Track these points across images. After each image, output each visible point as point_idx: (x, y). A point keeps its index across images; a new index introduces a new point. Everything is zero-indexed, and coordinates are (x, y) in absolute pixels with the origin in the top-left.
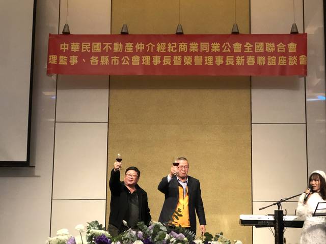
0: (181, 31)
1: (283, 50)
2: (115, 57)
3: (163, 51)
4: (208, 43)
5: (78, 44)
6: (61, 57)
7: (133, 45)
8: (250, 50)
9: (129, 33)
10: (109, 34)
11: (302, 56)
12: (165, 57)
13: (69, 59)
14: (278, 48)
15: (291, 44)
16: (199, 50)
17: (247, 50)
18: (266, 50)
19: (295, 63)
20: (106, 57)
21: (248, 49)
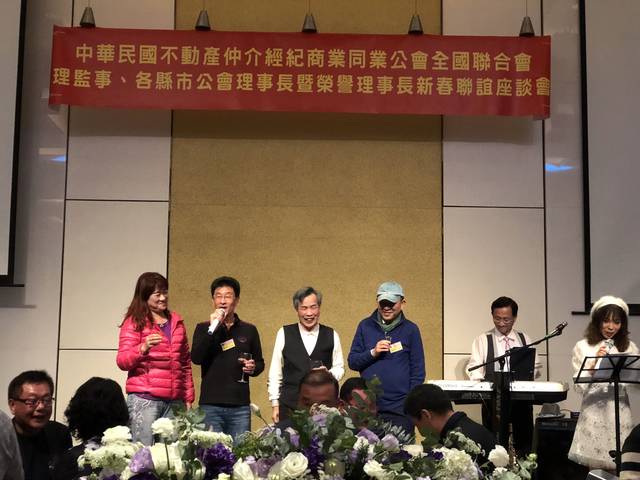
0: (312, 28)
1: (505, 66)
2: (185, 75)
3: (278, 65)
4: (364, 52)
5: (110, 48)
6: (79, 74)
7: (218, 52)
8: (443, 66)
9: (212, 28)
10: (172, 28)
11: (541, 79)
12: (280, 76)
13: (93, 78)
14: (497, 64)
15: (519, 56)
16: (347, 64)
17: (437, 66)
18: (475, 66)
19: (527, 91)
20: (167, 74)
21: (440, 64)
